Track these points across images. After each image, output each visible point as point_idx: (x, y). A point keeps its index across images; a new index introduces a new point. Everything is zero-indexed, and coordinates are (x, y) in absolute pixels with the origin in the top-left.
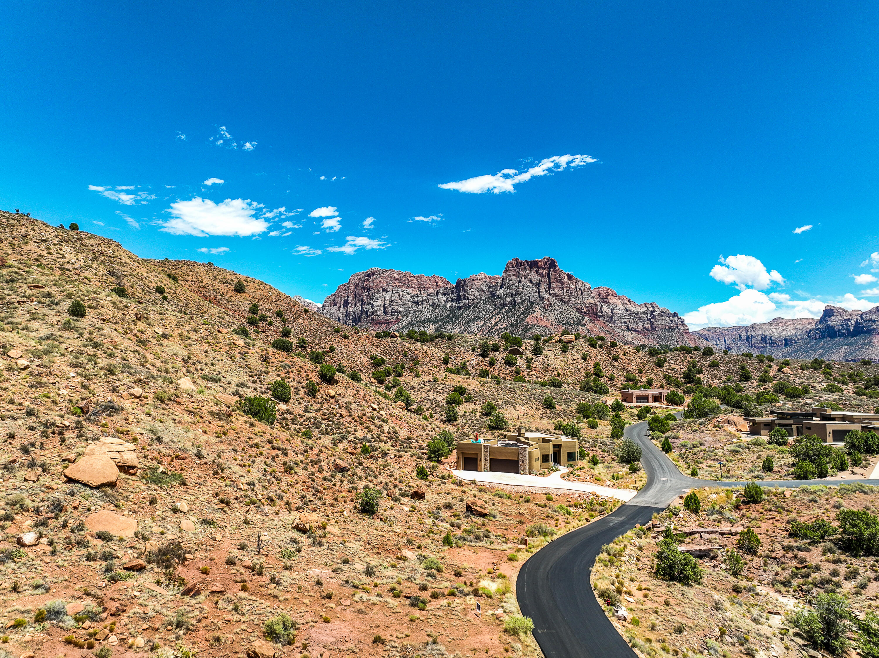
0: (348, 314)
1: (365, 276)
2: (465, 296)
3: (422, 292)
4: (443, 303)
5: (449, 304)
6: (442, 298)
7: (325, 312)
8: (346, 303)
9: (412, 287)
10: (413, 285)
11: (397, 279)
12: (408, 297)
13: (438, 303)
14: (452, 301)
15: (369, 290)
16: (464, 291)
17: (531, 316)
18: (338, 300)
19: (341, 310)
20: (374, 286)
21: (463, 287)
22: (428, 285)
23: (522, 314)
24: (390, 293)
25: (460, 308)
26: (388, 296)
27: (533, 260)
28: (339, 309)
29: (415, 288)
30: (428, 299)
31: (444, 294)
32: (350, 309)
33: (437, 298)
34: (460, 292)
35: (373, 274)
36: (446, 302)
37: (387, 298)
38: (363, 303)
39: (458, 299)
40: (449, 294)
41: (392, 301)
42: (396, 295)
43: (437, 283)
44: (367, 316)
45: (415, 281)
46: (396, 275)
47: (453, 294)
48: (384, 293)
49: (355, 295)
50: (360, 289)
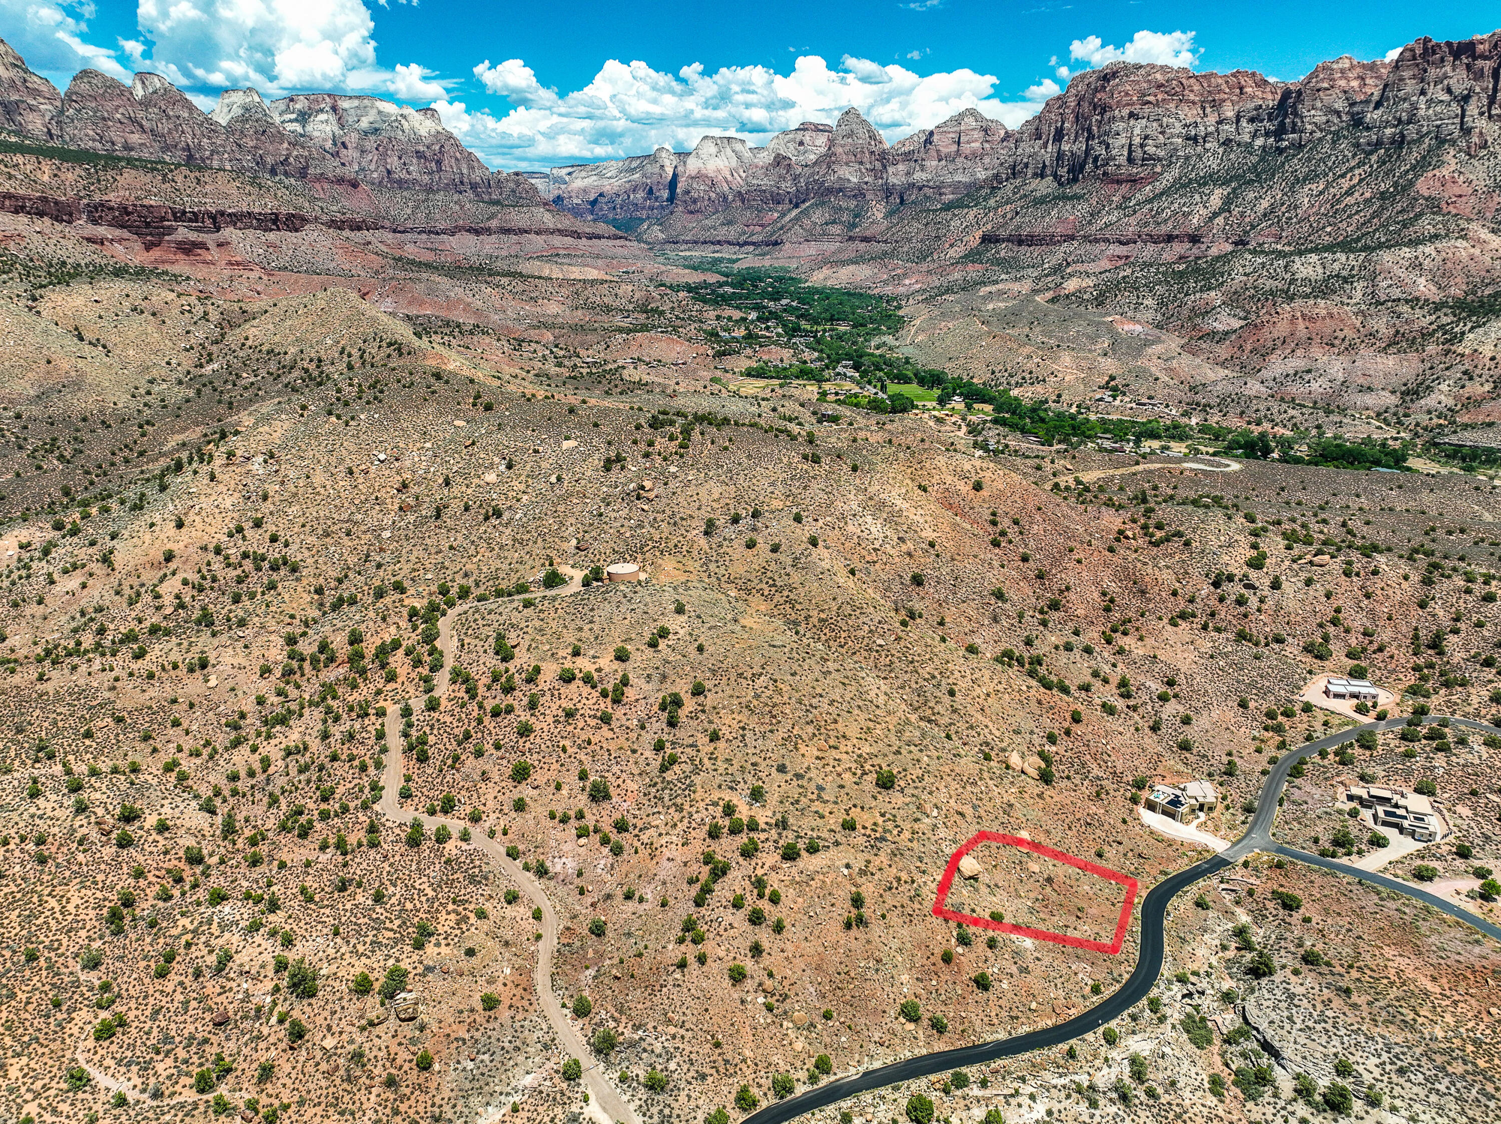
0: (1060, 156)
1: (1099, 79)
2: (1294, 124)
3: (1208, 110)
4: (1247, 138)
5: (1259, 142)
6: (1247, 127)
7: (1020, 151)
8: (1059, 135)
9: (1188, 101)
10: (1192, 97)
11: (1162, 85)
12: (1178, 128)
13: (1238, 138)
14: (1267, 134)
15: (1103, 111)
16: (1295, 114)
17: (1430, 174)
18: (1045, 128)
19: (1049, 149)
20: (1113, 102)
21: (1294, 106)
22: (1223, 96)
23: (1413, 168)
24: (1144, 121)
25: (1280, 151)
26: (1138, 127)
27: (1466, 39)
28: (1045, 146)
29: (1194, 103)
30: (1217, 130)
31: (1252, 120)
32: (1065, 147)
33: (1237, 129)
34: (1286, 116)
35: (1114, 75)
36: (1254, 136)
37: (1137, 131)
38: (1091, 137)
39: (1279, 133)
40: (1262, 121)
41: (1146, 137)
42: (1155, 124)
43: (1241, 89)
44: (1097, 167)
45: (1196, 88)
46: (1158, 76)
47: (1270, 120)
48: (1132, 122)
49: (1077, 117)
50: (1086, 108)
